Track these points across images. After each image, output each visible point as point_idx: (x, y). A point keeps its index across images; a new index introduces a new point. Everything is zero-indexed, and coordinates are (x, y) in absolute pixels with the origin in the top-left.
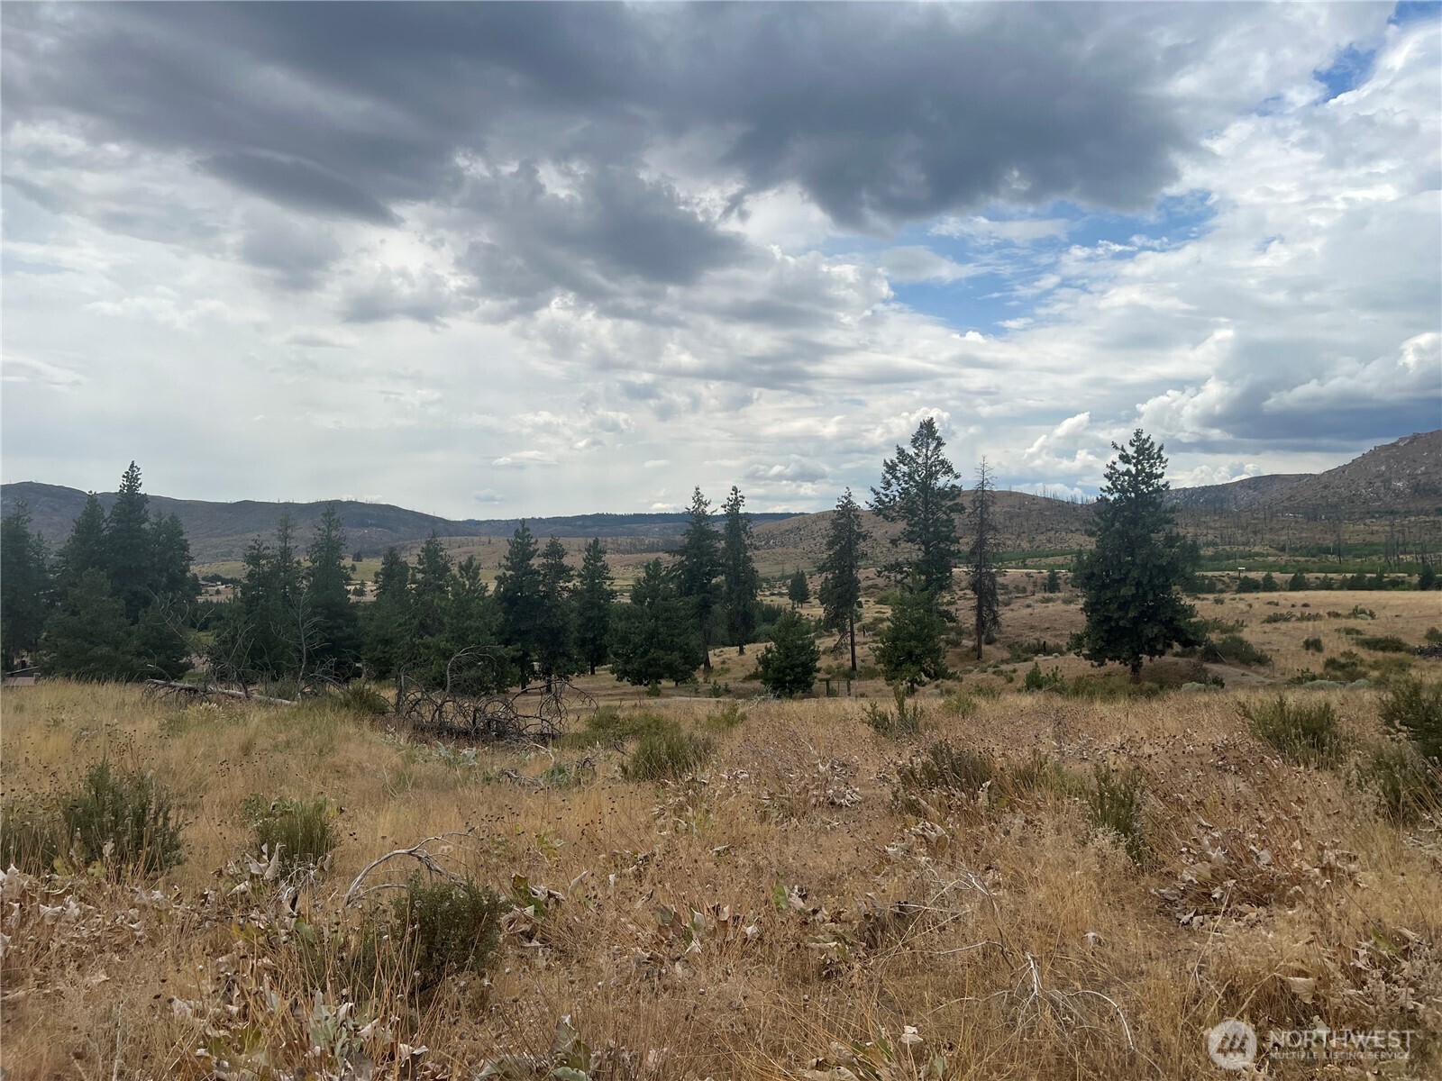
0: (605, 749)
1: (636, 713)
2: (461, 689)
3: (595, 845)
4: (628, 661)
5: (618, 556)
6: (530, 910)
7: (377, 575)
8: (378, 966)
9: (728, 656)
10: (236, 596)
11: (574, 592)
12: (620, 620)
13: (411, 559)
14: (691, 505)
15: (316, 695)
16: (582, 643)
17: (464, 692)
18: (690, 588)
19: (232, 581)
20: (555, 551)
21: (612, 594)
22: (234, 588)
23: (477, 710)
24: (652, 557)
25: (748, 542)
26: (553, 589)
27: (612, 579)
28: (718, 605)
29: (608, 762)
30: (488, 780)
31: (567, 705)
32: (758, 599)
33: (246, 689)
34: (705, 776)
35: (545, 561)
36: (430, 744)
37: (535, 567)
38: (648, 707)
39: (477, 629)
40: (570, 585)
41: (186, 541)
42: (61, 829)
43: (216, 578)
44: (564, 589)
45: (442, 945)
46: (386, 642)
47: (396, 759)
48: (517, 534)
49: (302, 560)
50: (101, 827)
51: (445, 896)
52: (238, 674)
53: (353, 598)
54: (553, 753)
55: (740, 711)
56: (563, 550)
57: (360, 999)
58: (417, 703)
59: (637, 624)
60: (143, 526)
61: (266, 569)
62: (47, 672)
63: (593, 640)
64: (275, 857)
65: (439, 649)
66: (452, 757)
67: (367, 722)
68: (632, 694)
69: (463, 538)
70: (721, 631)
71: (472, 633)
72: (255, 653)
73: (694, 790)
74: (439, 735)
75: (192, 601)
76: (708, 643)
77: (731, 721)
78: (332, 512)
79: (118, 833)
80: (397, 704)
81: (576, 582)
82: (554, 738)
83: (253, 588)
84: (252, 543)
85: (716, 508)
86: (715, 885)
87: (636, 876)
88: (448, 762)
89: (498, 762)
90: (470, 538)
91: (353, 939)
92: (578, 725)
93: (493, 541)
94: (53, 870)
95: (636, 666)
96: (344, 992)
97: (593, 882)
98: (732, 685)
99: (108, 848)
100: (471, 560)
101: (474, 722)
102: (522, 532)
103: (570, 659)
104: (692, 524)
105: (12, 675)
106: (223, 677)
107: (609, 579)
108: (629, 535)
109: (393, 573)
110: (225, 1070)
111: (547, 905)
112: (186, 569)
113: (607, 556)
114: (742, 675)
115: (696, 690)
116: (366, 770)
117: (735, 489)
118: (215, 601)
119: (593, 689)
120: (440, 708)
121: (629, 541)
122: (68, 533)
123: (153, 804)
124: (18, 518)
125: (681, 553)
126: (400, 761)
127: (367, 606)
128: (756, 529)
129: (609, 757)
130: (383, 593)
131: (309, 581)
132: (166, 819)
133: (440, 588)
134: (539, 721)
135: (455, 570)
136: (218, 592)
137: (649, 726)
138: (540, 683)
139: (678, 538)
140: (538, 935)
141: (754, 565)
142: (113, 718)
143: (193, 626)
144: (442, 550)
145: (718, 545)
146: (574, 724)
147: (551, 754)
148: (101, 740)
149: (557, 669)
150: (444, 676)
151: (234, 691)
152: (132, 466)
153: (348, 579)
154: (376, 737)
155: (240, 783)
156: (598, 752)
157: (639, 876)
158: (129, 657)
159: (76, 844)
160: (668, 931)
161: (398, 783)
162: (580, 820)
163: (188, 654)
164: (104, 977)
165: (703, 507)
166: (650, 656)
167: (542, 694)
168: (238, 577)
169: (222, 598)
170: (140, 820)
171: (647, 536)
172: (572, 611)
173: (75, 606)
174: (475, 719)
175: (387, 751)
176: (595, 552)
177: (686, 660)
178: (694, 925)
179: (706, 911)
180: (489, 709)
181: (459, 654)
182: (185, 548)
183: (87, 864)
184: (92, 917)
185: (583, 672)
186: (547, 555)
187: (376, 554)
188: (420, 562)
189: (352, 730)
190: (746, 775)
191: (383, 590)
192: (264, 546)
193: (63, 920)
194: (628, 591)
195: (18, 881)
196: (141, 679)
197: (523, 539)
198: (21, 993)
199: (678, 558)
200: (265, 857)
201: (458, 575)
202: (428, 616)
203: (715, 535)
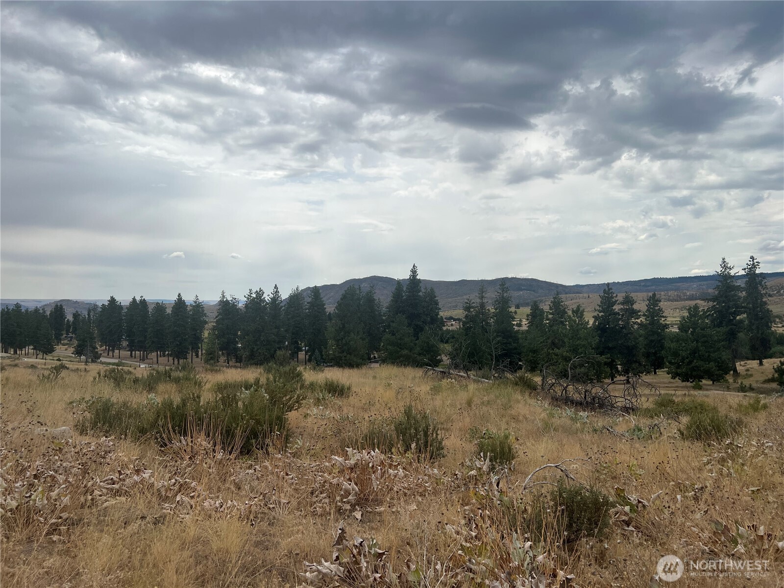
0: (667, 419)
1: (687, 399)
2: (577, 379)
3: (664, 476)
4: (678, 367)
5: (669, 303)
6: (627, 508)
7: (528, 316)
8: (544, 526)
9: (751, 366)
10: (460, 327)
11: (641, 325)
12: (672, 342)
13: (546, 307)
14: (719, 269)
15: (501, 378)
16: (647, 355)
17: (578, 381)
18: (721, 323)
19: (459, 320)
20: (628, 301)
21: (666, 326)
22: (459, 323)
23: (586, 391)
24: (692, 303)
25: (764, 292)
26: (628, 323)
27: (666, 317)
28: (741, 334)
29: (671, 428)
30: (595, 431)
31: (640, 391)
32: (773, 329)
33: (467, 373)
34: (740, 442)
35: (622, 307)
36: (561, 408)
37: (617, 310)
38: (695, 396)
39: (584, 346)
40: (639, 321)
41: (437, 300)
42: (394, 436)
43: (451, 318)
44: (635, 323)
45: (578, 520)
46: (535, 351)
47: (544, 415)
48: (605, 291)
49: (490, 309)
50: (410, 435)
51: (578, 493)
52: (463, 365)
53: (516, 328)
54: (634, 419)
55: (762, 402)
56: (633, 300)
57: (536, 541)
58: (553, 385)
59: (684, 345)
60: (419, 294)
61: (473, 313)
62: (384, 361)
63: (655, 354)
64: (488, 460)
65: (563, 356)
66: (574, 416)
67: (527, 394)
68: (682, 387)
69: (573, 295)
70: (745, 350)
71: (581, 348)
72: (471, 355)
73: (732, 450)
74: (566, 404)
75: (441, 329)
76: (735, 357)
77: (755, 408)
78: (504, 283)
79: (418, 439)
80: (542, 385)
81: (643, 319)
82: (633, 410)
83: (467, 323)
84: (467, 301)
85: (738, 270)
86: (752, 512)
87: (694, 498)
88: (572, 419)
89: (600, 422)
90: (577, 295)
91: (529, 509)
92: (648, 404)
93: (591, 296)
94: (392, 453)
95: (684, 370)
96: (526, 535)
97: (667, 498)
98: (754, 385)
99: (413, 446)
100: (578, 307)
101: (585, 397)
102: (607, 291)
103: (640, 364)
104: (720, 281)
105: (370, 362)
106: (456, 367)
107: (664, 317)
108: (676, 290)
109: (536, 315)
110: (473, 564)
111: (637, 507)
112: (438, 314)
113: (661, 303)
114: (762, 379)
115: (728, 387)
116: (529, 419)
117: (752, 258)
118: (451, 329)
119: (656, 383)
120: (565, 388)
121: (676, 293)
122: (390, 299)
123: (431, 426)
124: (371, 292)
125: (713, 300)
126: (546, 416)
127: (523, 332)
128: (769, 283)
129: (670, 424)
130: (532, 325)
131: (494, 319)
132: (437, 434)
133: (562, 322)
134: (623, 400)
135: (570, 313)
136: (452, 325)
137: (696, 408)
138: (623, 378)
139: (710, 291)
140: (633, 523)
141: (769, 307)
142: (411, 384)
143: (442, 341)
144: (562, 302)
145: (740, 294)
146: (646, 402)
147: (632, 420)
148: (407, 393)
149: (632, 370)
150: (567, 371)
151: (462, 374)
152: (414, 266)
153: (513, 318)
154: (532, 402)
155: (468, 420)
156: (662, 421)
157: (696, 499)
158: (416, 356)
159: (401, 442)
160: (721, 536)
161: (546, 428)
162: (654, 460)
163: (440, 355)
164: (415, 507)
165: (728, 270)
166: (693, 364)
167: (624, 384)
168: (460, 317)
169: (454, 328)
170: (426, 434)
171: (688, 290)
172: (640, 336)
173: (394, 331)
174: (585, 396)
175: (539, 410)
176: (654, 301)
177: (720, 368)
178: (738, 534)
179: (747, 527)
180: (594, 391)
181: (575, 359)
182: (437, 304)
183: (405, 452)
184: (409, 477)
185: (648, 372)
186: (624, 303)
187: (527, 305)
188: (551, 309)
189: (520, 397)
190: (771, 444)
191: (531, 324)
192: (472, 302)
193: (397, 477)
194: (676, 324)
195: (380, 457)
196: (421, 366)
197: (609, 295)
198: (382, 509)
199: (711, 304)
200: (482, 459)
201: (572, 316)
202: (556, 338)
203: (738, 288)
